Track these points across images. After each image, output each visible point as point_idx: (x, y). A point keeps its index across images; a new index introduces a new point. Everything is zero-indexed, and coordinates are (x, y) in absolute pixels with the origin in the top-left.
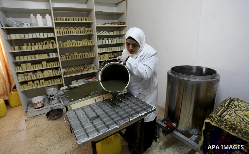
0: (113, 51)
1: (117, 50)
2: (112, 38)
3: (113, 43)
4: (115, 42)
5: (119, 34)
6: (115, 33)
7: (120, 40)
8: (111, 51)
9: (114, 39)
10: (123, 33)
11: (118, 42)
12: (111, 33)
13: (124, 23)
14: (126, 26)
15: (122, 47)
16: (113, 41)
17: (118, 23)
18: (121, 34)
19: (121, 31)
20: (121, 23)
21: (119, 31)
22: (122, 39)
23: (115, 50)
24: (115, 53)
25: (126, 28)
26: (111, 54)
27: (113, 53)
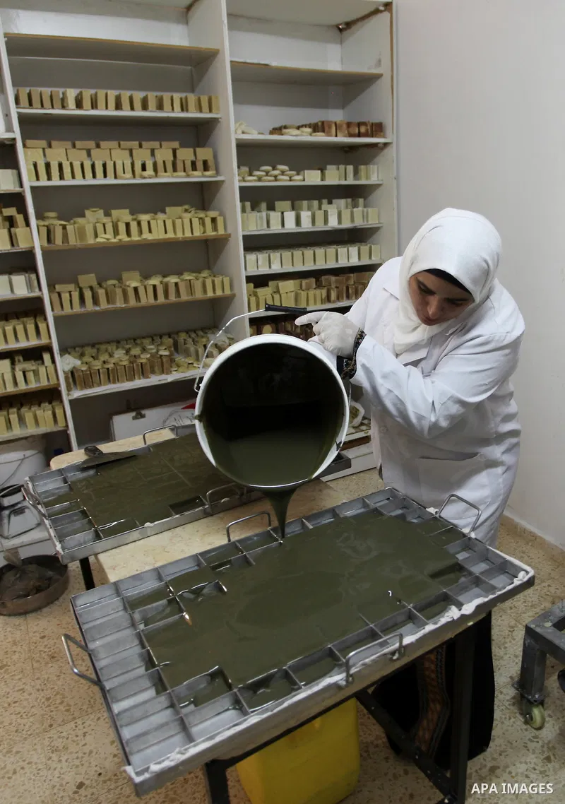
0: (321, 265)
1: (343, 263)
2: (316, 203)
3: (320, 227)
4: (333, 223)
5: (350, 181)
6: (334, 176)
7: (358, 211)
8: (309, 266)
9: (325, 206)
10: (372, 175)
11: (346, 224)
12: (312, 178)
13: (378, 129)
14: (386, 145)
15: (365, 247)
16: (320, 214)
17: (345, 126)
18: (363, 182)
19: (362, 166)
20: (364, 124)
21: (350, 168)
22: (365, 209)
23: (332, 264)
24: (333, 278)
25: (386, 151)
26: (313, 280)
27: (323, 278)
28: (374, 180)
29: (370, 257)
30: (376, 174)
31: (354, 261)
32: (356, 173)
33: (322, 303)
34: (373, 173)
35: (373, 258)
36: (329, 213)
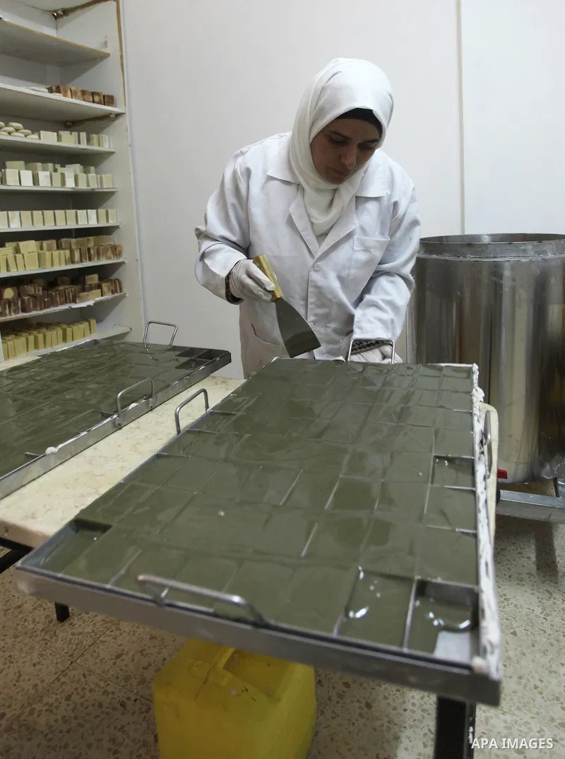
0: (61, 225)
1: (83, 224)
2: (50, 165)
3: (57, 187)
4: (70, 185)
5: (84, 146)
6: (69, 140)
7: (92, 175)
8: (50, 226)
9: (60, 170)
11: (83, 186)
12: (48, 138)
13: (109, 100)
14: (118, 115)
15: (102, 211)
16: (57, 176)
17: (79, 93)
18: (95, 148)
19: (94, 135)
20: (98, 94)
21: (83, 135)
22: (99, 176)
23: (72, 225)
24: (73, 241)
25: (117, 122)
26: (54, 242)
27: (64, 240)
28: (106, 147)
29: (108, 221)
30: (107, 143)
31: (93, 223)
32: (89, 140)
33: (66, 264)
34: (106, 141)
35: (110, 222)
36: (66, 176)
